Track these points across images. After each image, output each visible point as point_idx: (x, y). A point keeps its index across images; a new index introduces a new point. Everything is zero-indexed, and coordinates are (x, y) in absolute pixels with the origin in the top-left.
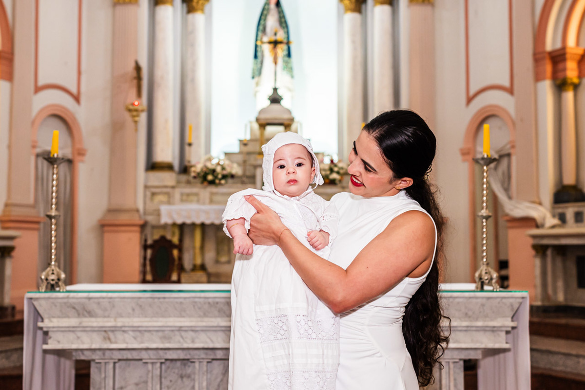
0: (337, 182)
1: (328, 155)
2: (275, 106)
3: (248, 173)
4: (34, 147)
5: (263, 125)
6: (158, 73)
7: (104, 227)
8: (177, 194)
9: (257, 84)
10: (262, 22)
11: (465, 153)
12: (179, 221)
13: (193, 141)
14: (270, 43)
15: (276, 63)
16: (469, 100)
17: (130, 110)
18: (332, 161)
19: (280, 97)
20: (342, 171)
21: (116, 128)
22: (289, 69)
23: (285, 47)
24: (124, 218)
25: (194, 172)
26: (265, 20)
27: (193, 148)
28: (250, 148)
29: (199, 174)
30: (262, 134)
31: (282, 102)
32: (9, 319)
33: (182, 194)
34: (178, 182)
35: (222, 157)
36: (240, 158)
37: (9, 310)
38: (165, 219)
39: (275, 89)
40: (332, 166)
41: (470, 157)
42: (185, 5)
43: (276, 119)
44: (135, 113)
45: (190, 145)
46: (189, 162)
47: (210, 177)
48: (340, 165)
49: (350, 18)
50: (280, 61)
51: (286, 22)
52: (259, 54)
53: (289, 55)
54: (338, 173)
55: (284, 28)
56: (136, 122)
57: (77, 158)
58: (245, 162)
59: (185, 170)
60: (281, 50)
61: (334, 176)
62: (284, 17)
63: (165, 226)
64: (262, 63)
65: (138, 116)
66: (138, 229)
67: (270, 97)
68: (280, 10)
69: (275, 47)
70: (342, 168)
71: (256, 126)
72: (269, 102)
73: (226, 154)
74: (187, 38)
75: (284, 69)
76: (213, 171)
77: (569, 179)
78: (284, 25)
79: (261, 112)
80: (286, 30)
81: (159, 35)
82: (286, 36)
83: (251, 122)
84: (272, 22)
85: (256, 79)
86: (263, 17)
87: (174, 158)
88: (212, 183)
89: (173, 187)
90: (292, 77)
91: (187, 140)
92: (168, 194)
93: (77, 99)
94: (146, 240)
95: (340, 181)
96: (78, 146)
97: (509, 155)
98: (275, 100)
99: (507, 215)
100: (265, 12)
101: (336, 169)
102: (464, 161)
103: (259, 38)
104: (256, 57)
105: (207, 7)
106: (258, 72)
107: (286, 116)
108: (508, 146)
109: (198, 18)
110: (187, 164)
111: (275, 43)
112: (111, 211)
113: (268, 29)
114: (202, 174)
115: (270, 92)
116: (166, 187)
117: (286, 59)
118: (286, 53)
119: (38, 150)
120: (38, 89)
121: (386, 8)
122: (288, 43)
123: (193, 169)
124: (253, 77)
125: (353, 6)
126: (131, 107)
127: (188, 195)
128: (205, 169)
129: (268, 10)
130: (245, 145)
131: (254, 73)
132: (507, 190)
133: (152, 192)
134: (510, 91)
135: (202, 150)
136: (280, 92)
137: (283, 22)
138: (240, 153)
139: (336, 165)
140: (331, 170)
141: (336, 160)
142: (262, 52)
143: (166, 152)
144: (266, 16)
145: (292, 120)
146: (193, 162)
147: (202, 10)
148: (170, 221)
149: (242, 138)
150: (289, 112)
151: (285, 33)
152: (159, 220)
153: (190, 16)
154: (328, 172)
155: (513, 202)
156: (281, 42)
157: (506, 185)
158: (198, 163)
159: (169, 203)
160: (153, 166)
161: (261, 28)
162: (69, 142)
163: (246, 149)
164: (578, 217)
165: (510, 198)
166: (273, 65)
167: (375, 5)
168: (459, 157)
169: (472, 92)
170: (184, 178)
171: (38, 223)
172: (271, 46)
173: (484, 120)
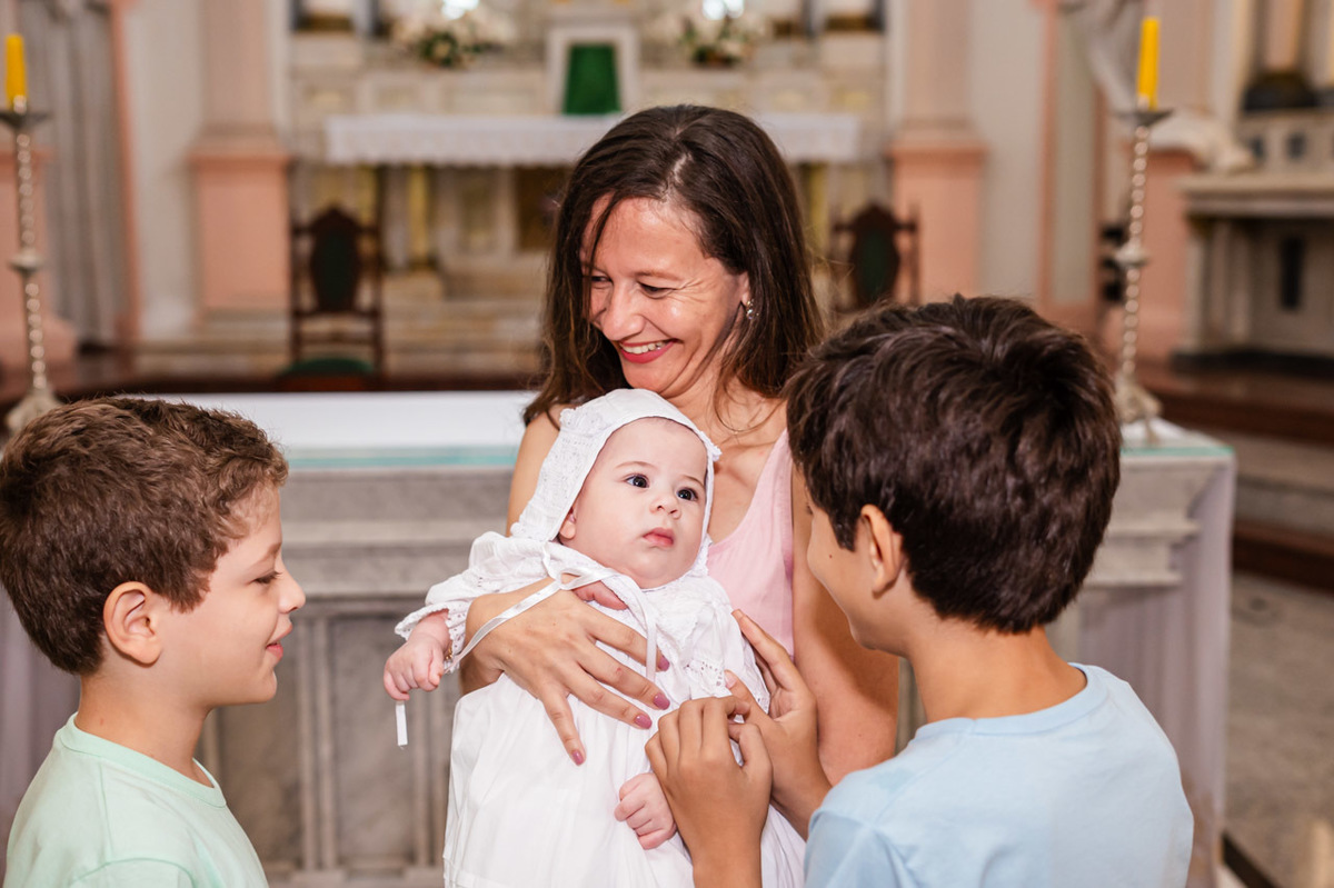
0: (738, 60)
7: (198, 169)
8: (367, 88)
12: (374, 157)
20: (750, 35)
24: (243, 148)
29: (413, 43)
33: (378, 92)
34: (368, 62)
38: (340, 152)
40: (728, 25)
46: (390, 10)
47: (442, 50)
54: (743, 39)
59: (382, 28)
61: (731, 49)
63: (339, 172)
66: (277, 173)
70: (751, 29)
76: (448, 38)
77: (1280, 56)
88: (448, 63)
89: (356, 74)
92: (343, 90)
95: (747, 58)
110: (386, 12)
112: (215, 130)
114: (422, 43)
116: (338, 73)
123: (399, 29)
127: (393, 92)
128: (428, 32)
133: (307, 86)
139: (736, 24)
140: (725, 33)
148: (351, 159)
152: (325, 153)
154: (718, 38)
159: (348, 111)
160: (305, 23)
164: (1296, 147)
170: (380, 49)
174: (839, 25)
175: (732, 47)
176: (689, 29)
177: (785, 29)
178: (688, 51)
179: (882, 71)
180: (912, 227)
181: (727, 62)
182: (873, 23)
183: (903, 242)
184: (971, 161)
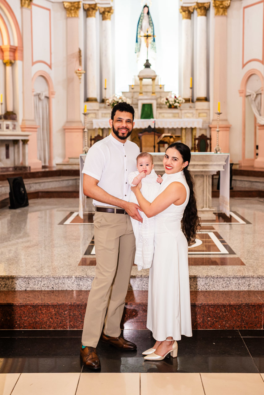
0: (178, 107)
1: (174, 94)
2: (147, 69)
3: (134, 103)
4: (33, 92)
5: (141, 79)
6: (89, 53)
7: (65, 130)
8: (100, 113)
9: (138, 56)
10: (140, 23)
11: (241, 92)
12: (102, 127)
13: (107, 87)
14: (145, 36)
15: (148, 47)
16: (244, 66)
17: (77, 73)
18: (175, 97)
19: (150, 64)
20: (180, 102)
21: (69, 81)
22: (154, 48)
23: (152, 38)
24: (74, 125)
25: (108, 102)
26: (141, 22)
27: (107, 90)
28: (135, 90)
29: (110, 104)
30: (141, 83)
31: (151, 67)
32: (28, 171)
33: (102, 114)
34: (100, 108)
35: (121, 95)
36: (130, 95)
37: (28, 169)
38: (95, 126)
39: (147, 60)
40: (176, 99)
41: (243, 95)
42: (101, 16)
43: (148, 76)
44: (80, 75)
45: (105, 89)
46: (105, 97)
48: (179, 99)
49: (186, 21)
50: (150, 45)
51: (152, 23)
52: (138, 40)
53: (154, 40)
54: (178, 103)
55: (151, 26)
56: (80, 79)
57: (51, 96)
58: (132, 97)
59: (103, 101)
60: (150, 39)
61: (176, 104)
62: (152, 20)
63: (94, 130)
64: (140, 45)
65: (81, 76)
66: (81, 131)
67: (145, 64)
68: (150, 16)
69: (147, 38)
70: (180, 100)
71: (138, 79)
72: (144, 67)
73: (123, 93)
74: (102, 33)
75: (151, 49)
78: (152, 25)
79: (140, 72)
80: (152, 27)
81: (89, 33)
82: (152, 30)
83: (135, 76)
84: (145, 23)
85: (137, 54)
86: (140, 21)
87: (97, 95)
89: (98, 110)
90: (156, 52)
91: (104, 87)
92: (95, 113)
93: (50, 67)
94: (91, 137)
95: (179, 106)
96: (51, 90)
97: (261, 94)
98: (147, 66)
99: (258, 123)
100: (142, 18)
101: (177, 101)
102: (240, 96)
103: (138, 32)
104: (137, 41)
105: (112, 16)
106: (138, 50)
107: (153, 74)
108: (260, 90)
109: (108, 22)
110: (103, 98)
111: (147, 36)
113: (143, 27)
114: (112, 104)
115: (145, 62)
116: (94, 110)
117: (153, 43)
118: (153, 40)
119: (35, 93)
120: (33, 64)
121: (204, 18)
122: (154, 36)
123: (107, 101)
124: (136, 53)
125: (187, 16)
126: (78, 72)
127: (105, 114)
128: (113, 101)
129: (143, 17)
130: (133, 89)
131: (136, 51)
132: (259, 111)
134: (262, 62)
135: (111, 92)
137: (151, 23)
138: (130, 92)
139: (177, 99)
140: (175, 101)
141: (177, 97)
142: (141, 39)
143: (94, 93)
144: (142, 20)
145: (156, 76)
146: (107, 98)
147: (110, 19)
148: (97, 127)
149: (131, 84)
150: (154, 72)
151: (152, 29)
152: (92, 126)
153: (104, 22)
154: (174, 102)
155: (261, 117)
156: (150, 36)
157: (259, 109)
158: (110, 98)
159: (96, 118)
160: (87, 100)
161: (140, 26)
162: (47, 88)
163: (132, 91)
165: (260, 115)
166: (147, 48)
167: (198, 16)
168: (238, 94)
169: (245, 62)
170: (103, 105)
171: (36, 128)
172: (146, 38)
173: (250, 76)
174: (199, 100)
176: (168, 101)
177: (187, 101)
178: (168, 105)
179: (209, 109)
180: (210, 139)
181: (176, 107)
182: (207, 99)
183: (208, 141)
184: (228, 128)
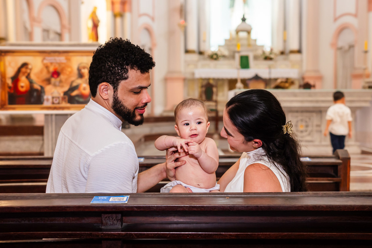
2: (244, 23)
5: (238, 32)
7: (166, 80)
8: (199, 64)
11: (332, 45)
12: (204, 77)
15: (244, 2)
16: (336, 19)
17: (180, 26)
21: (171, 34)
24: (175, 75)
29: (209, 55)
30: (237, 36)
33: (202, 65)
34: (199, 59)
38: (197, 76)
39: (244, 16)
41: (335, 47)
43: (243, 29)
45: (204, 41)
46: (203, 50)
47: (215, 57)
48: (275, 50)
57: (154, 48)
59: (201, 53)
66: (182, 80)
71: (234, 32)
73: (219, 46)
76: (216, 54)
79: (238, 26)
85: (232, 8)
87: (196, 47)
88: (216, 59)
89: (197, 61)
92: (195, 65)
93: (153, 19)
95: (274, 58)
96: (153, 41)
97: (354, 46)
98: (244, 20)
107: (248, 28)
110: (201, 50)
112: (170, 72)
116: (193, 61)
120: (139, 16)
123: (206, 53)
124: (230, 7)
127: (205, 65)
128: (212, 53)
131: (230, 5)
133: (188, 64)
134: (356, 16)
135: (208, 45)
136: (246, 17)
140: (271, 53)
143: (193, 46)
145: (251, 29)
146: (205, 50)
150: (250, 25)
152: (194, 76)
154: (269, 55)
159: (196, 68)
160: (187, 52)
168: (330, 47)
169: (337, 16)
170: (201, 57)
173: (341, 30)
174: (292, 52)
175: (272, 56)
176: (264, 53)
177: (282, 53)
178: (263, 57)
179: (301, 61)
181: (271, 59)
182: (299, 51)
184: (320, 79)
